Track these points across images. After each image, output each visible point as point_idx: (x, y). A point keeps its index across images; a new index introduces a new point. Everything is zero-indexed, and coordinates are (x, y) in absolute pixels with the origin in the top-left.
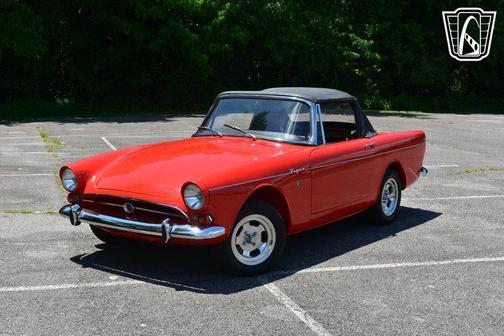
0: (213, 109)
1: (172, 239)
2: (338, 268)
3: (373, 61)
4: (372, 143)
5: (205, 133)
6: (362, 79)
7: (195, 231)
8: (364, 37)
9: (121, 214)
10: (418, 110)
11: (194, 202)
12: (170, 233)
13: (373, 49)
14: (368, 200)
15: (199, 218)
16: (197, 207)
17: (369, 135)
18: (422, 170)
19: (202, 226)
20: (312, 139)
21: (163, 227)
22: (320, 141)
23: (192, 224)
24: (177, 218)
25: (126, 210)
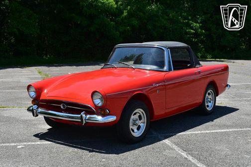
0: (112, 54)
1: (86, 123)
2: (199, 132)
3: (201, 34)
4: (199, 71)
5: (108, 66)
6: (196, 43)
7: (99, 119)
8: (196, 22)
9: (60, 110)
10: (224, 59)
11: (98, 102)
12: (85, 120)
13: (201, 28)
14: (198, 102)
15: (101, 111)
16: (100, 105)
17: (198, 66)
18: (227, 86)
19: (104, 115)
20: (166, 68)
21: (81, 116)
22: (170, 69)
23: (98, 114)
24: (89, 111)
25: (62, 107)
